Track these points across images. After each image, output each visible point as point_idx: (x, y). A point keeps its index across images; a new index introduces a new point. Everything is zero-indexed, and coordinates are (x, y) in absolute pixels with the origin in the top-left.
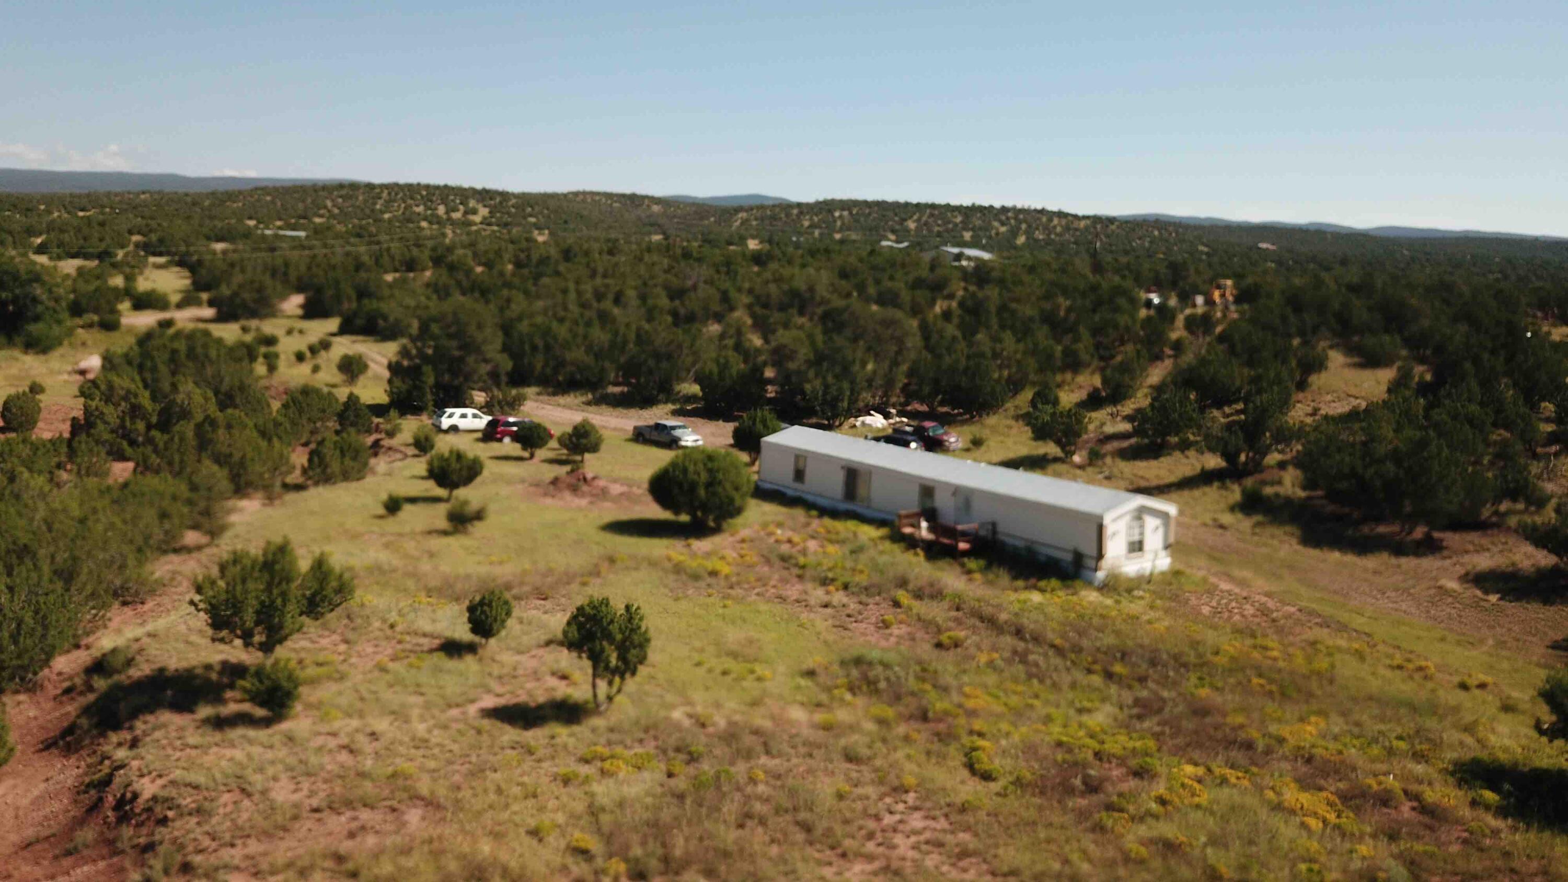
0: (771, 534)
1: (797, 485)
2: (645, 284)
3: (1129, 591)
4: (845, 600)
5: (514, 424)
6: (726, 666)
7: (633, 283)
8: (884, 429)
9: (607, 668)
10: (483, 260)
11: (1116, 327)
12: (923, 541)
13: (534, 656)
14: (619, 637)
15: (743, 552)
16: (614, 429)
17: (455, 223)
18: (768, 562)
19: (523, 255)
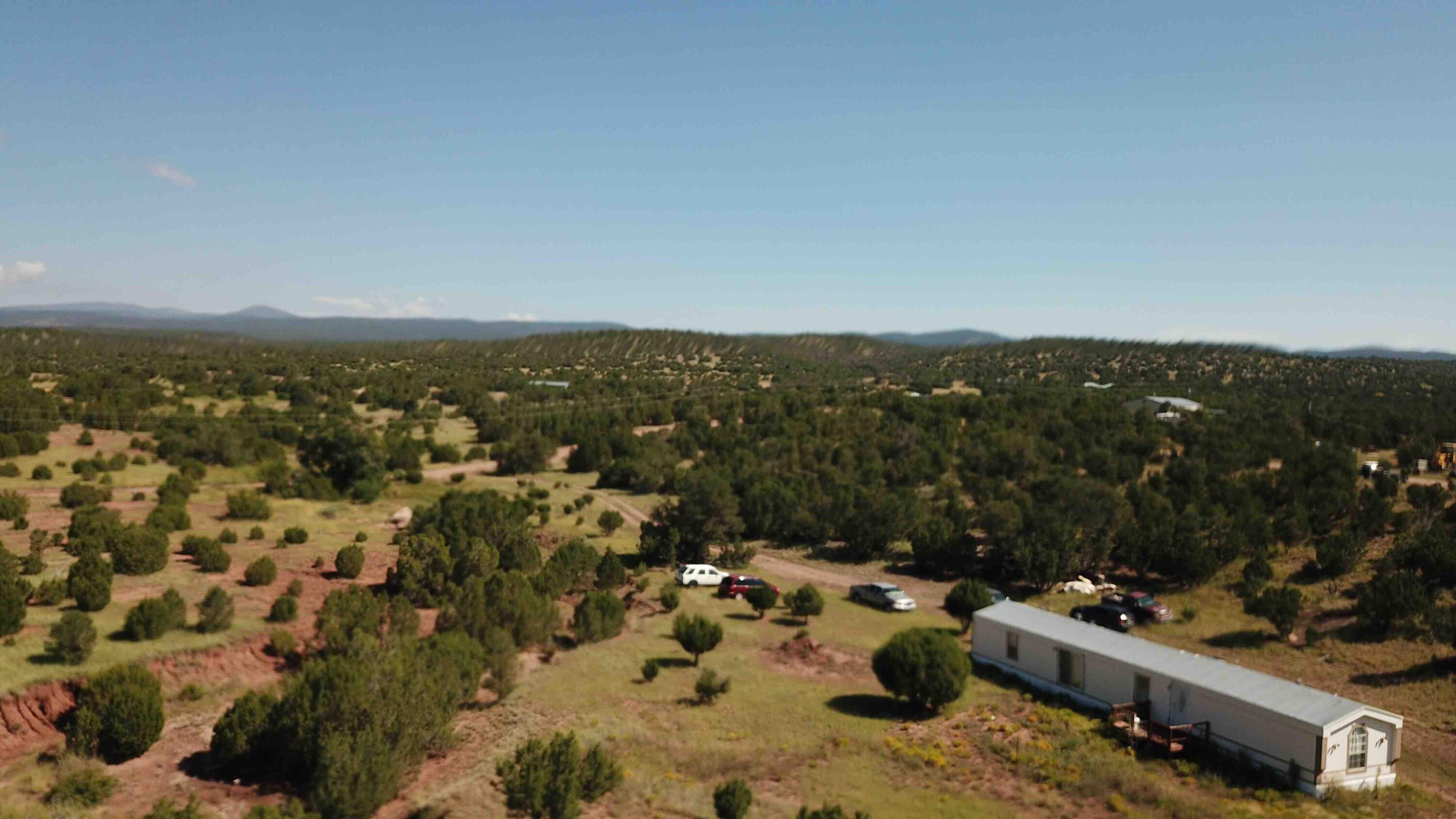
0: (983, 720)
1: (1012, 662)
2: (860, 443)
3: (1355, 806)
4: (1060, 800)
5: (745, 582)
7: (850, 442)
8: (1092, 596)
10: (718, 414)
11: (1333, 500)
12: (1135, 738)
15: (957, 740)
16: (832, 586)
17: (691, 369)
18: (981, 753)
19: (752, 410)
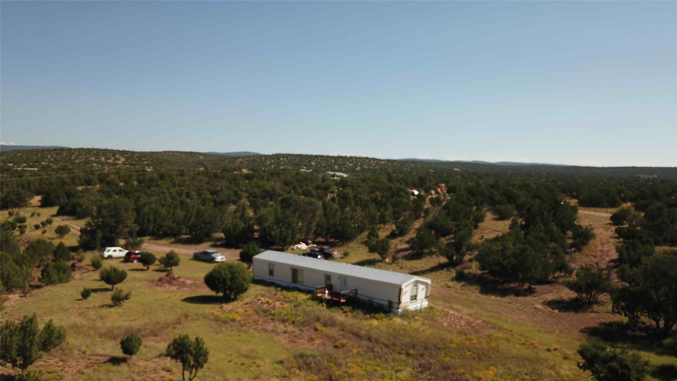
0: (259, 300)
1: (271, 277)
4: (293, 329)
5: (138, 254)
6: (243, 361)
7: (194, 189)
8: (306, 250)
9: (189, 365)
10: (123, 180)
11: (402, 204)
12: (326, 299)
13: (154, 362)
14: (194, 352)
15: (246, 309)
16: (185, 254)
17: (109, 164)
18: (257, 313)
19: (141, 177)
